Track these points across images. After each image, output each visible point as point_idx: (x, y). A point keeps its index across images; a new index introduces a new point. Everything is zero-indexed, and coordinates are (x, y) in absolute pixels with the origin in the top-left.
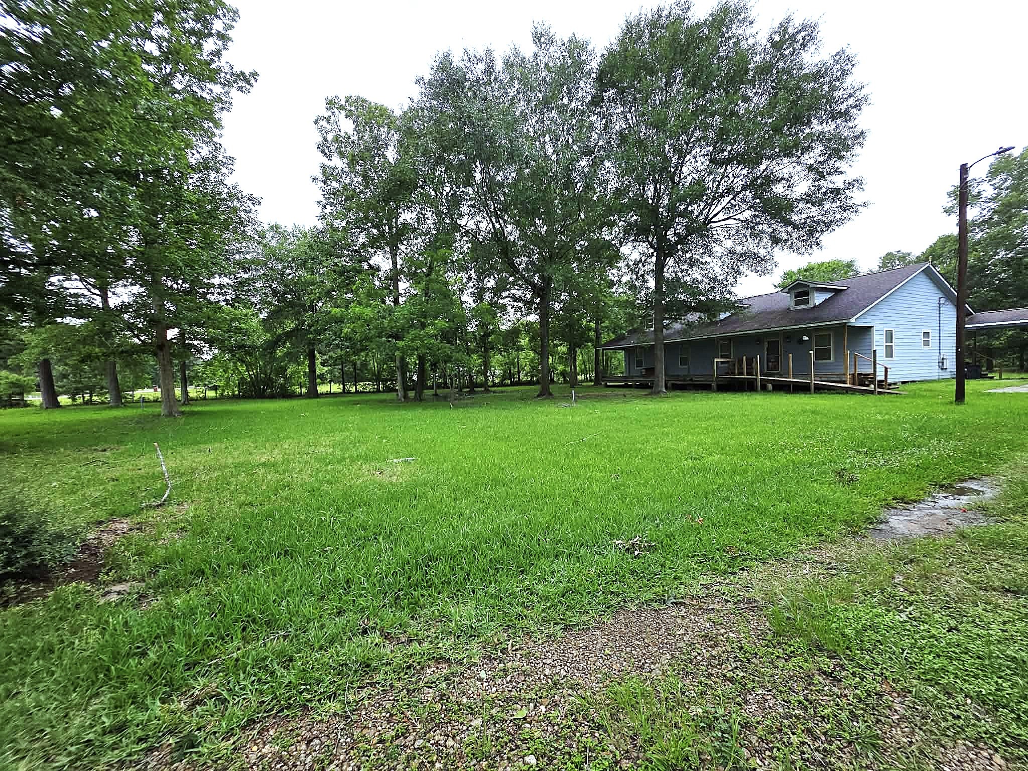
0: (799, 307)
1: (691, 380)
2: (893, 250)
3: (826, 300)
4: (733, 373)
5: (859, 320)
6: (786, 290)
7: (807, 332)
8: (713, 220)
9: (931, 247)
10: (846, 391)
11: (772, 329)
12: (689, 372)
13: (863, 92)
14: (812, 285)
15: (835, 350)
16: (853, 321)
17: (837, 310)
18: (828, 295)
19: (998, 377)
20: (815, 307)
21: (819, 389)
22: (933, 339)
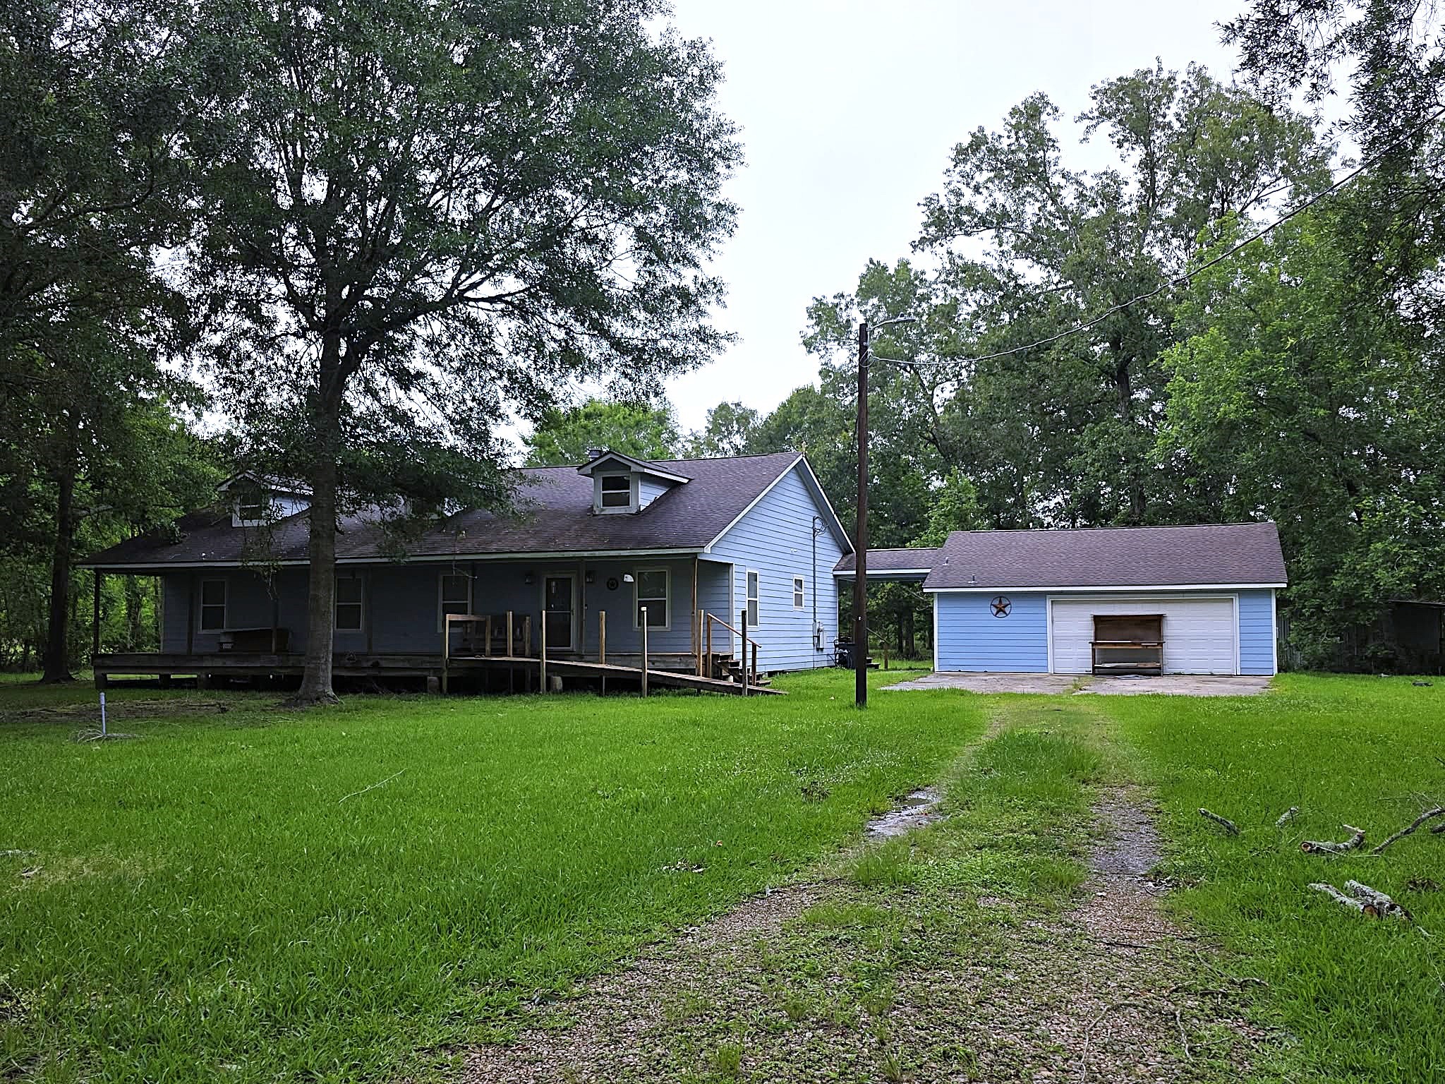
0: (610, 510)
1: (376, 666)
2: (730, 401)
3: (656, 500)
4: (482, 651)
5: (716, 551)
6: (588, 470)
7: (628, 565)
8: (469, 294)
9: (784, 405)
10: (698, 689)
11: (566, 554)
12: (370, 647)
13: (734, 139)
14: (634, 468)
15: (672, 608)
16: (709, 553)
17: (678, 526)
18: (659, 492)
19: (882, 667)
20: (639, 512)
21: (659, 686)
22: (806, 592)
